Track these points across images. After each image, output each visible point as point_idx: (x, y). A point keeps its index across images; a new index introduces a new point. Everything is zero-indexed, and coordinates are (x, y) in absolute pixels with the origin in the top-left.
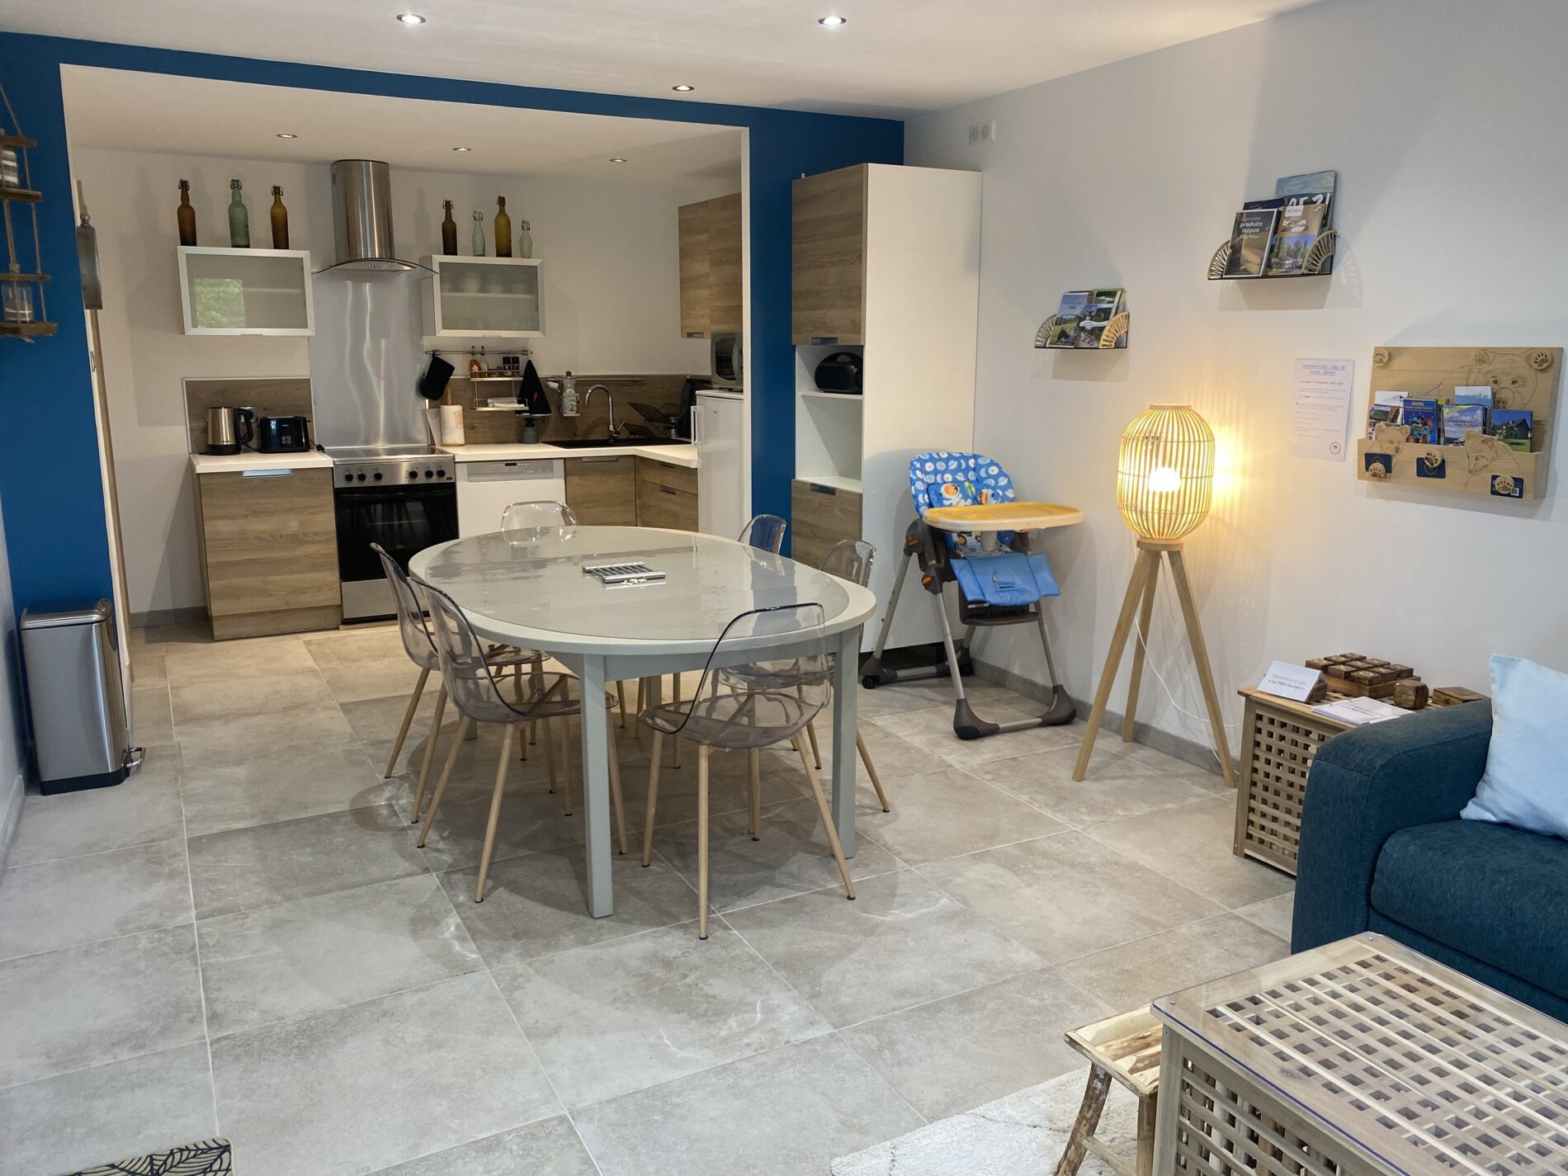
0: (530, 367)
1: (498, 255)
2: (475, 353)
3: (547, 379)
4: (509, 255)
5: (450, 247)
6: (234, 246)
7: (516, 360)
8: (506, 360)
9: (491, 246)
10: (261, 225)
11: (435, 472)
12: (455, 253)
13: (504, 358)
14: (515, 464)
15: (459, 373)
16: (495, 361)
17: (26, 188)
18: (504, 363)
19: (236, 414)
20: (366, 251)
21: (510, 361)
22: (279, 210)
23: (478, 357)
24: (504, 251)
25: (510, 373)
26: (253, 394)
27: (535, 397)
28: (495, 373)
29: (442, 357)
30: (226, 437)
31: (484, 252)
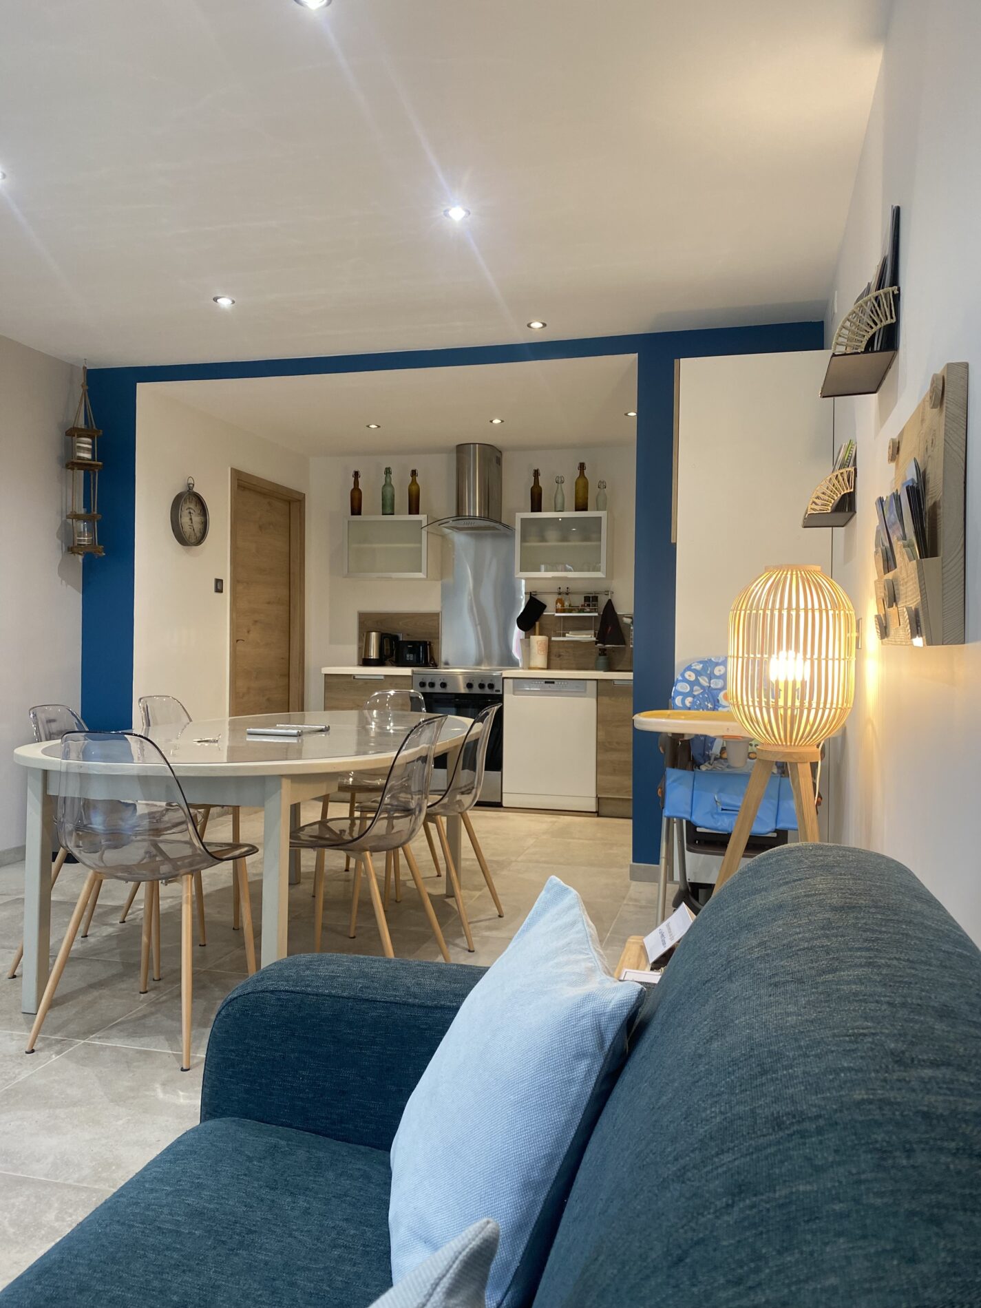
0: (610, 606)
1: (576, 510)
2: (563, 594)
3: (623, 616)
4: (585, 509)
5: (536, 506)
6: (383, 514)
7: (595, 599)
8: (587, 599)
9: (570, 500)
10: (402, 500)
11: (487, 685)
12: (540, 510)
13: (585, 597)
14: (553, 683)
15: (550, 612)
16: (579, 601)
17: (95, 461)
18: (585, 601)
19: (382, 638)
20: (469, 512)
21: (591, 600)
22: (414, 488)
23: (563, 597)
24: (581, 506)
25: (588, 610)
26: (400, 623)
27: (609, 630)
28: (574, 610)
29: (539, 598)
30: (373, 654)
31: (563, 508)
